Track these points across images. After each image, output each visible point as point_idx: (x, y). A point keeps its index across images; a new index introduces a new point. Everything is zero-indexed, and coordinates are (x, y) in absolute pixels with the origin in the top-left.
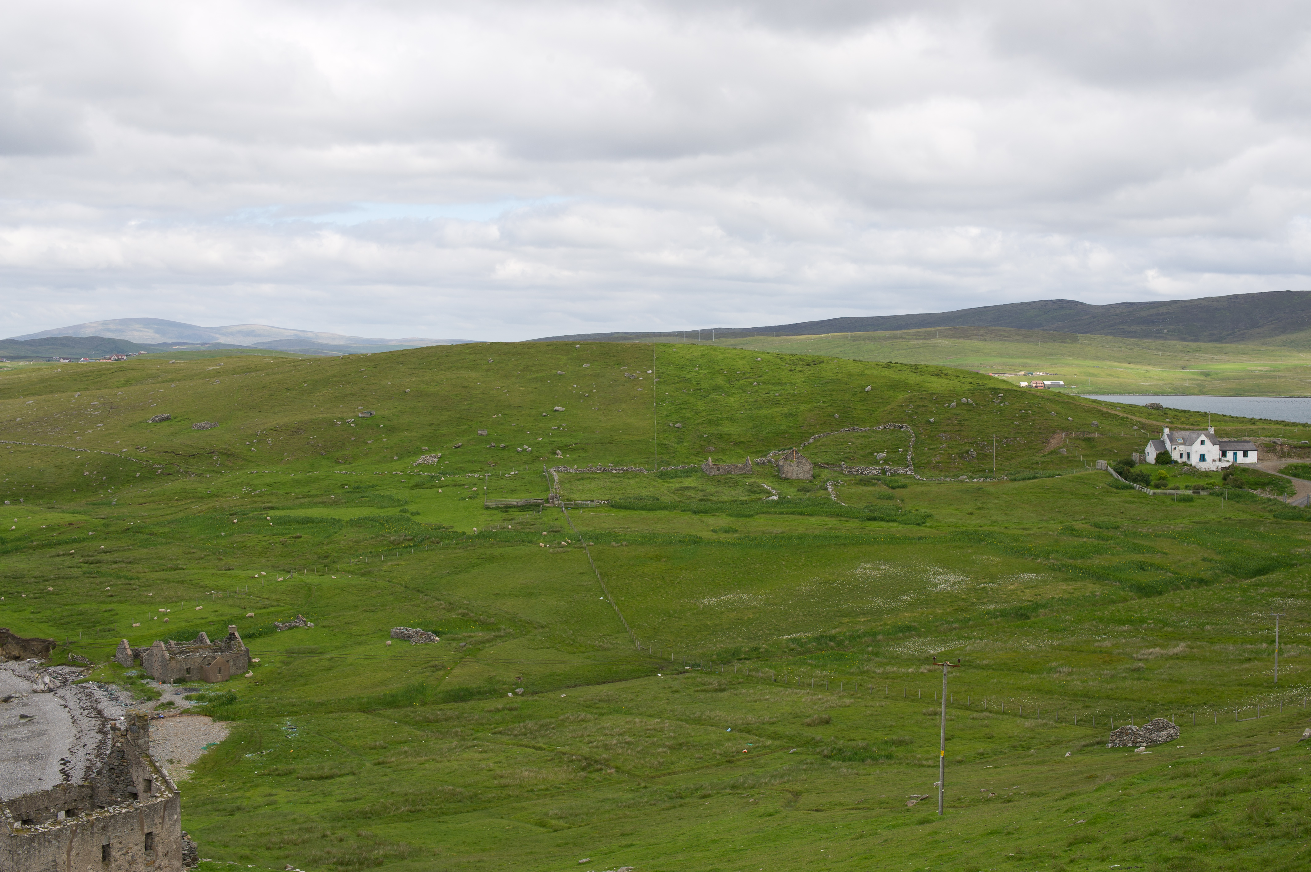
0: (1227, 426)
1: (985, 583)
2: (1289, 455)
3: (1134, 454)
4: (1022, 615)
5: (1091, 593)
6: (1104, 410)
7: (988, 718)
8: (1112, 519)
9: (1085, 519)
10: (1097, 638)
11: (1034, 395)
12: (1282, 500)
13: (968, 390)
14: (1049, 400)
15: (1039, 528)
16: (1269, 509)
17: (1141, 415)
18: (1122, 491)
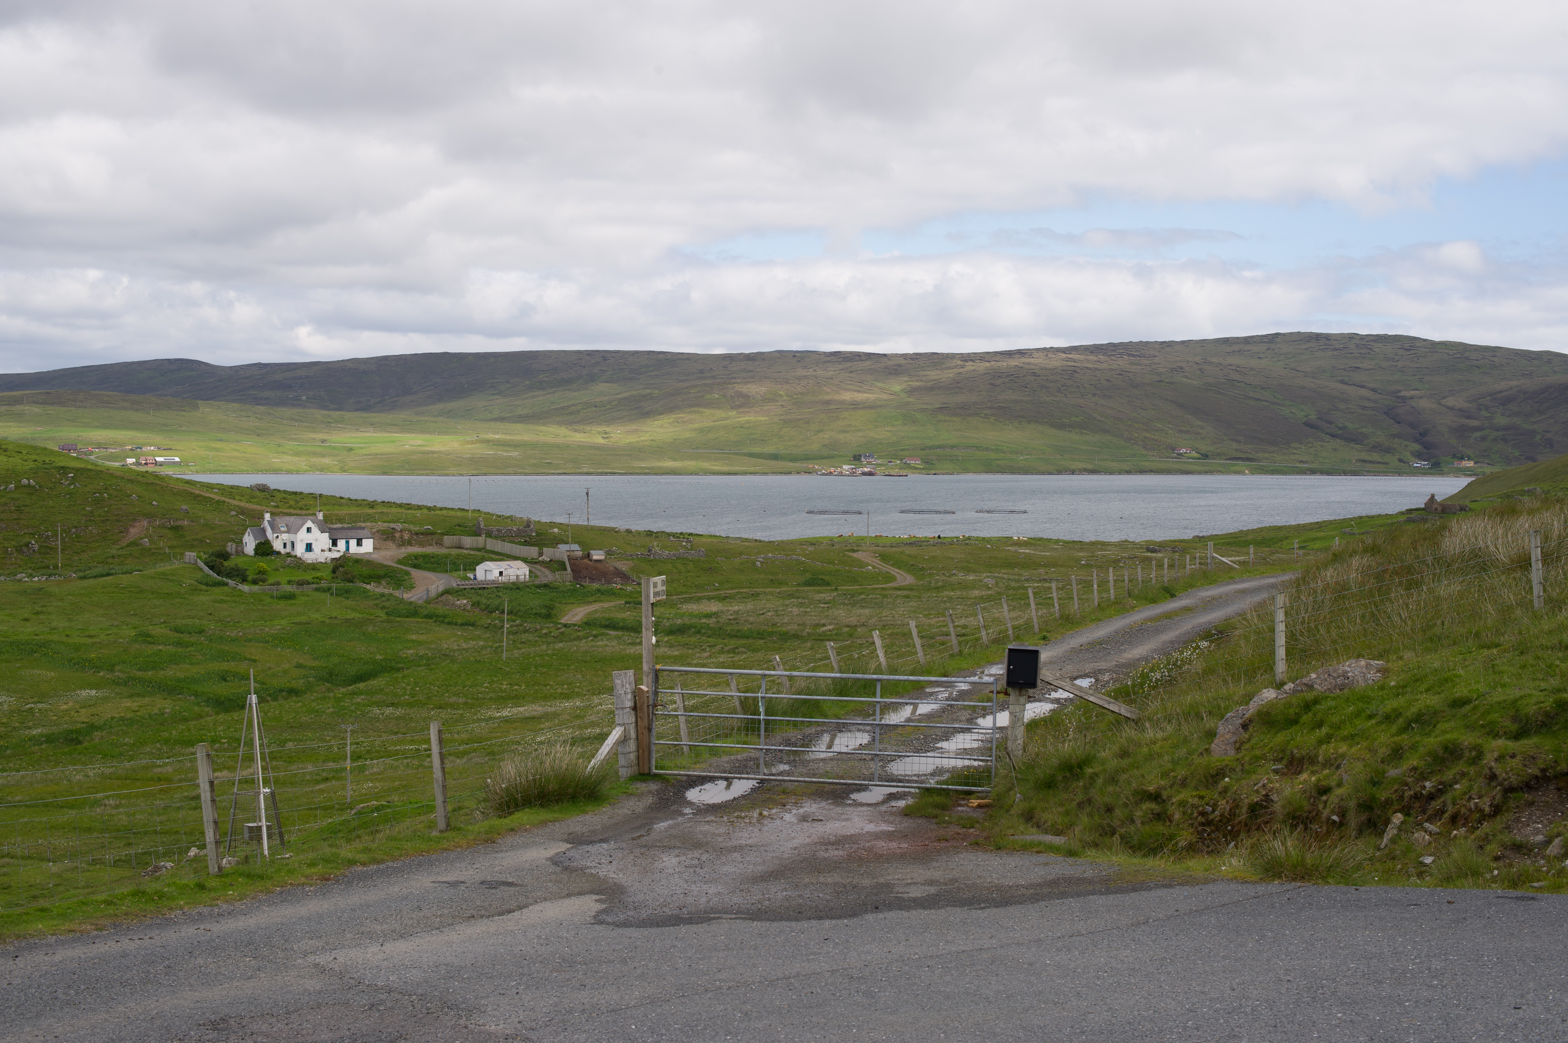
0: (340, 510)
1: (33, 703)
2: (410, 543)
3: (230, 544)
4: (72, 740)
5: (160, 710)
6: (197, 492)
7: (9, 864)
8: (198, 621)
9: (164, 622)
10: (158, 762)
11: (112, 475)
12: (398, 595)
13: (31, 469)
14: (131, 481)
15: (108, 635)
16: (380, 606)
17: (242, 498)
18: (213, 588)
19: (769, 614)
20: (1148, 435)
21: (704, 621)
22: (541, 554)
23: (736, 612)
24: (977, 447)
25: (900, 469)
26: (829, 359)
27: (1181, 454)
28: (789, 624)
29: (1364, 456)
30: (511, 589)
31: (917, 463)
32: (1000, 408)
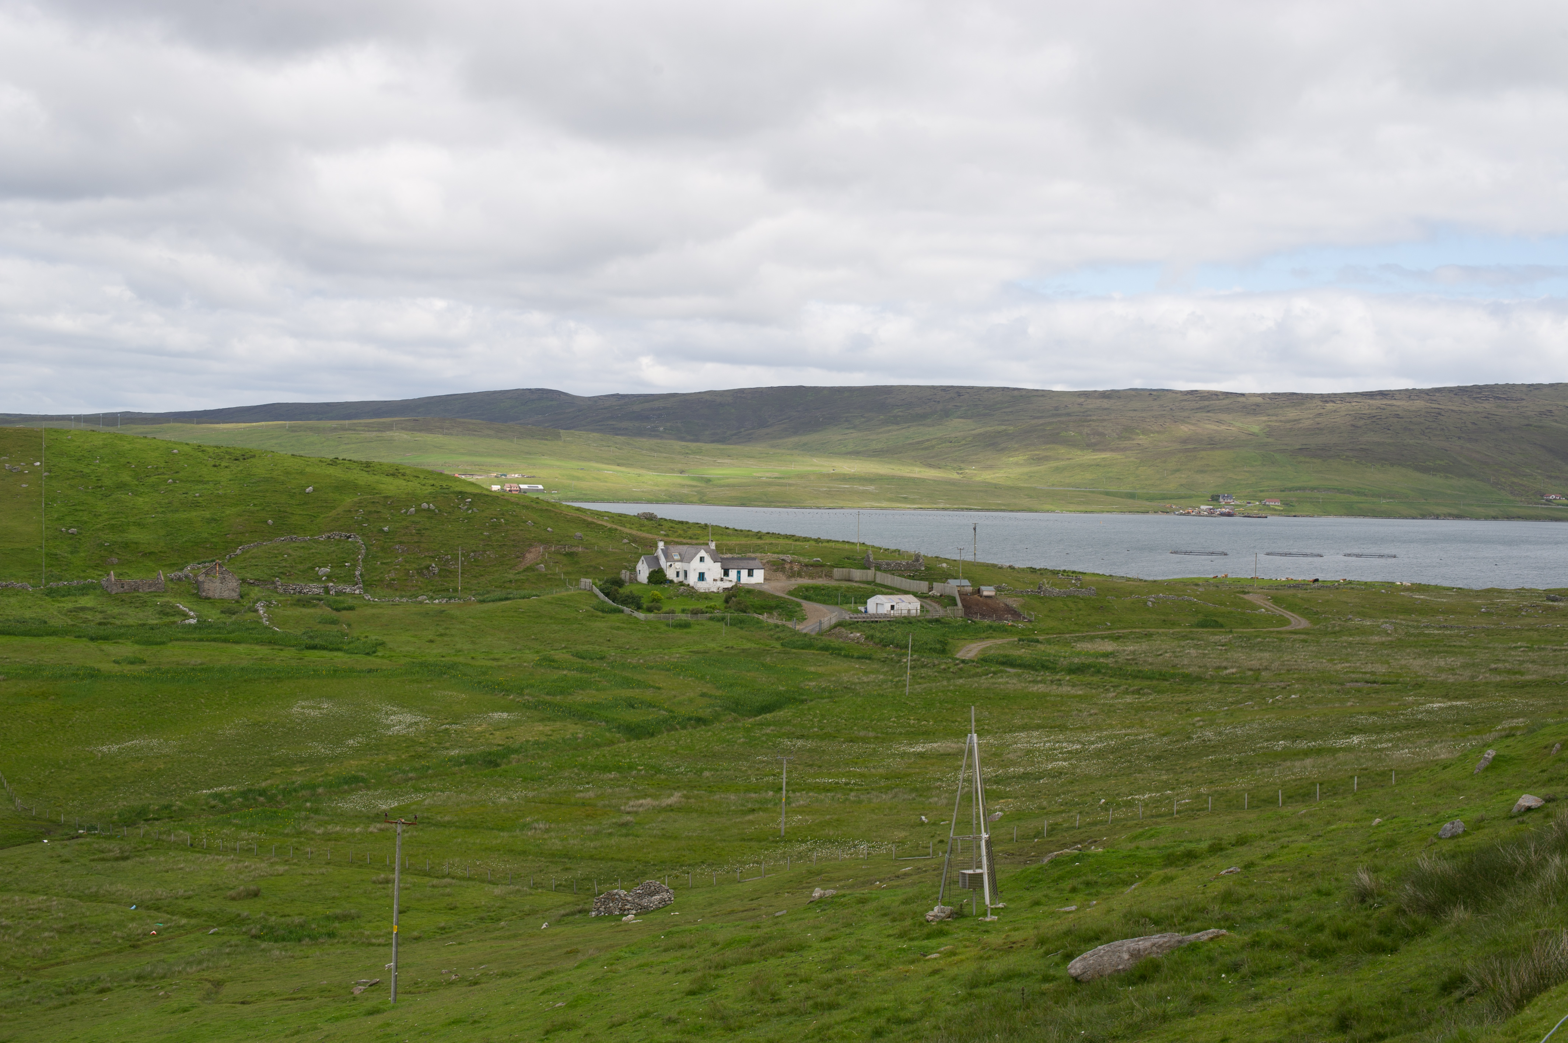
0: (729, 540)
1: (447, 724)
2: (799, 575)
3: (623, 571)
4: (490, 762)
5: (573, 735)
6: (590, 519)
7: (451, 885)
8: (598, 647)
9: (565, 648)
10: (579, 788)
11: (507, 501)
12: (791, 626)
13: (430, 493)
14: (526, 507)
15: (512, 658)
16: (776, 636)
17: (632, 526)
18: (609, 615)
19: (1167, 655)
20: (1515, 480)
21: (1101, 660)
22: (931, 589)
23: (1133, 653)
24: (1338, 490)
25: (1260, 510)
26: (1186, 397)
27: (1550, 501)
28: (1189, 666)
30: (903, 623)
31: (1276, 505)
32: (1362, 450)
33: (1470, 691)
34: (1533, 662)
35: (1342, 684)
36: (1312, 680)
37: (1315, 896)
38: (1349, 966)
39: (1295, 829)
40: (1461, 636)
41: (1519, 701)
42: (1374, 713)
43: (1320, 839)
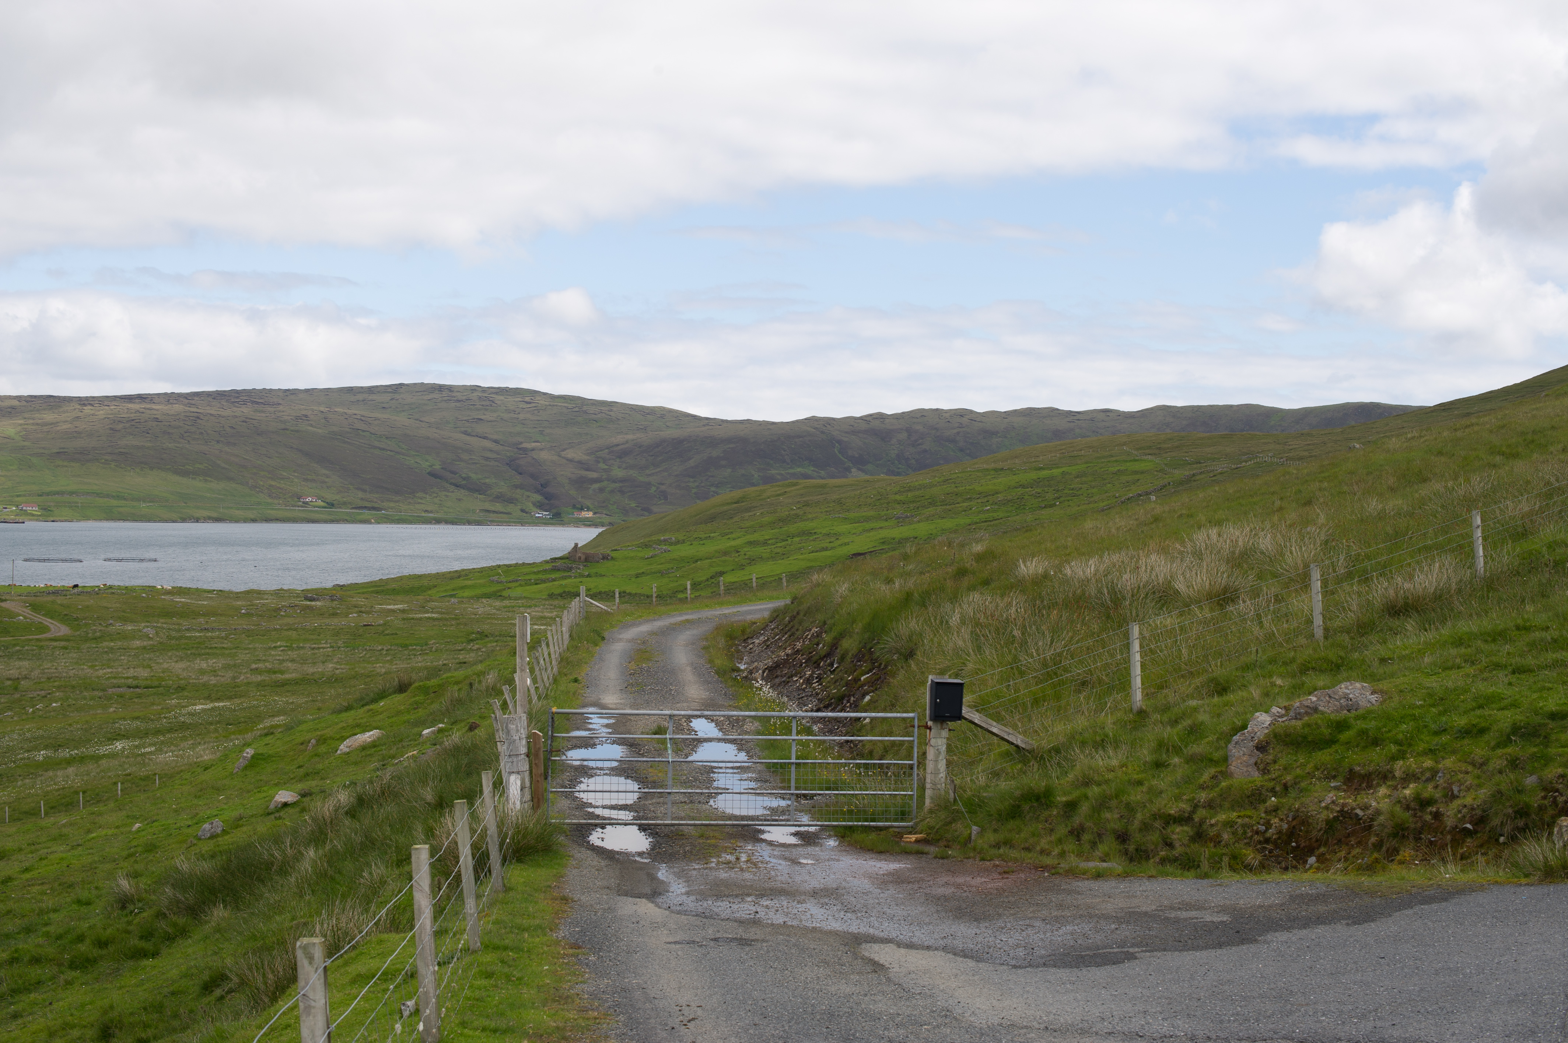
20: (273, 483)
24: (98, 494)
25: (17, 515)
27: (307, 503)
29: (488, 506)
31: (34, 510)
32: (121, 453)
33: (231, 692)
34: (293, 661)
35: (104, 690)
36: (73, 687)
37: (75, 906)
38: (110, 974)
39: (55, 839)
40: (222, 638)
41: (280, 700)
42: (137, 718)
43: (80, 848)
